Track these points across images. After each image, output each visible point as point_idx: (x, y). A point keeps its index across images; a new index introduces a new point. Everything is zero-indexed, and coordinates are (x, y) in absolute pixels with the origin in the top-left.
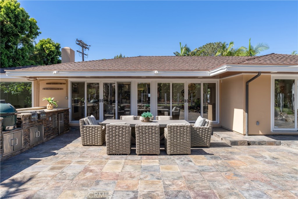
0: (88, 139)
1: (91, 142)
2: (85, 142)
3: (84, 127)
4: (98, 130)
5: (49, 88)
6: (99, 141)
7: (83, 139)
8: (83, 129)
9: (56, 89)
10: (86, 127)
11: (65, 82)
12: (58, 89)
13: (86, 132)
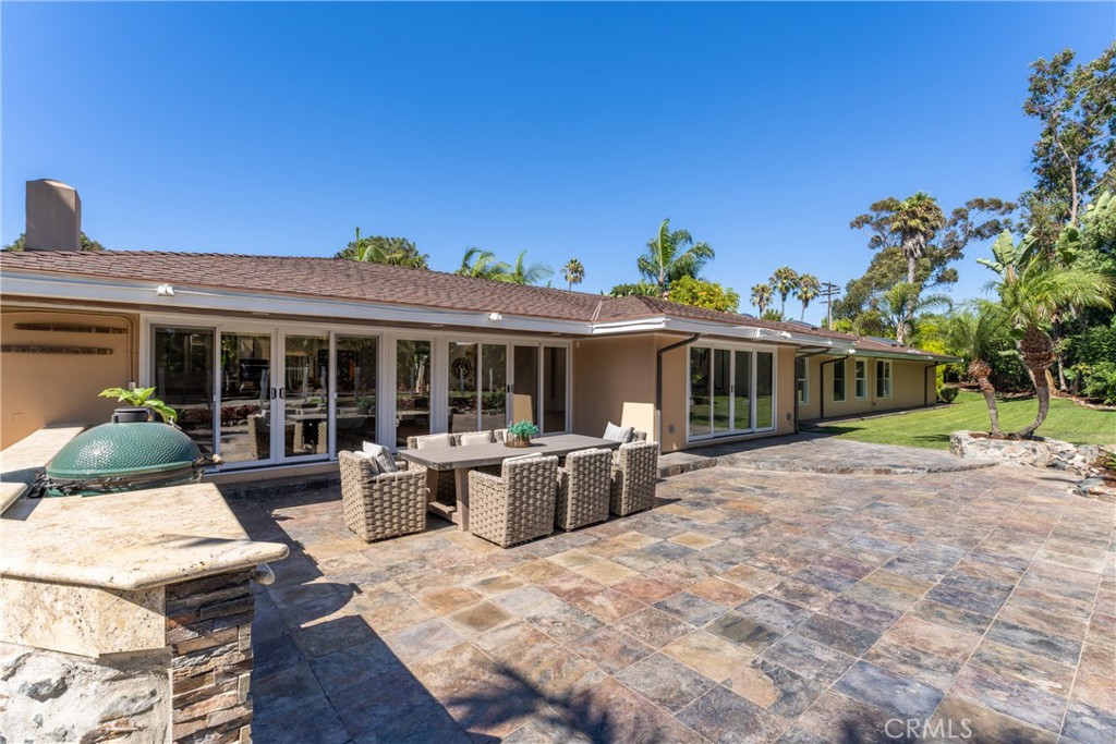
0: (387, 518)
1: (395, 527)
2: (379, 530)
3: (375, 482)
4: (416, 484)
5: (36, 346)
6: (418, 519)
7: (370, 521)
8: (370, 488)
9: (77, 352)
10: (381, 481)
11: (121, 323)
12: (88, 351)
13: (381, 498)
